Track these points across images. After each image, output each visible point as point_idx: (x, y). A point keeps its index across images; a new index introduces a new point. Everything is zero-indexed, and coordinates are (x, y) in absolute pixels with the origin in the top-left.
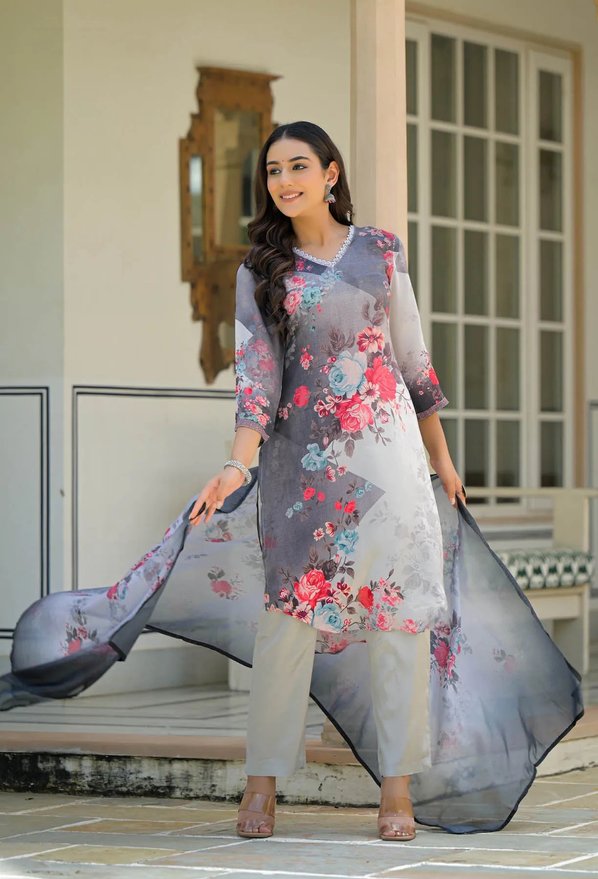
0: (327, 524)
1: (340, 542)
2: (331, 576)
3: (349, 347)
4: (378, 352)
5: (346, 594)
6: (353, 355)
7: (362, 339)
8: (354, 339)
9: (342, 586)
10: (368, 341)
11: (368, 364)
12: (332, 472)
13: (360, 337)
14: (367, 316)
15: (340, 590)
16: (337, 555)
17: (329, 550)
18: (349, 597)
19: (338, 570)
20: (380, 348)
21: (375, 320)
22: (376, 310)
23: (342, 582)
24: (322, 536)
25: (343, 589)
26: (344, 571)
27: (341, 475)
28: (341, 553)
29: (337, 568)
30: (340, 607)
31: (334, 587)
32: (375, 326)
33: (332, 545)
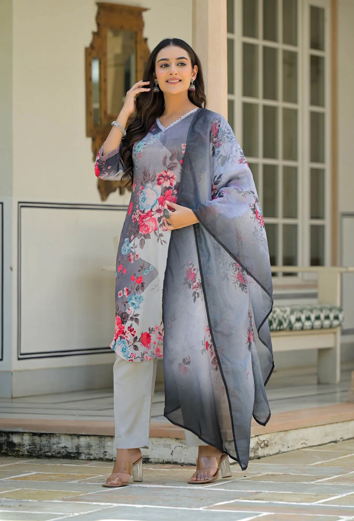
0: (125, 289)
1: (131, 301)
2: (125, 322)
3: (151, 181)
4: (169, 187)
5: (133, 335)
6: (153, 187)
7: (160, 177)
8: (155, 177)
9: (131, 329)
10: (164, 179)
11: (162, 193)
12: (132, 257)
13: (159, 176)
14: (164, 164)
15: (129, 332)
16: (129, 310)
17: (125, 305)
18: (135, 338)
19: (129, 318)
20: (171, 184)
21: (170, 166)
22: (171, 160)
23: (131, 326)
24: (122, 296)
25: (131, 331)
26: (132, 319)
27: (136, 259)
28: (132, 308)
29: (128, 317)
30: (128, 342)
31: (126, 329)
32: (169, 170)
33: (127, 302)
